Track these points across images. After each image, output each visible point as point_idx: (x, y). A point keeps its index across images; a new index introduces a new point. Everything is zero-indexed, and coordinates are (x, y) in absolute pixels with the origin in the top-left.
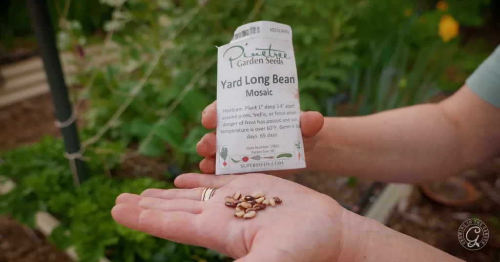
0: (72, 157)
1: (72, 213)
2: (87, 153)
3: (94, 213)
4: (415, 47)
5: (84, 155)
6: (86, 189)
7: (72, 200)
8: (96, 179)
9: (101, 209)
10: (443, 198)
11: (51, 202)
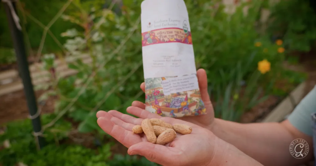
2: (45, 132)
6: (43, 152)
8: (49, 147)
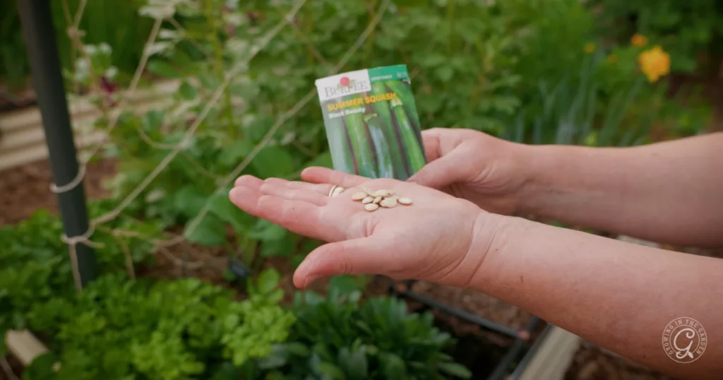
0: (73, 241)
1: (64, 332)
2: (96, 236)
4: (603, 96)
5: (93, 238)
6: (93, 293)
8: (109, 278)
9: (111, 326)
11: (32, 315)
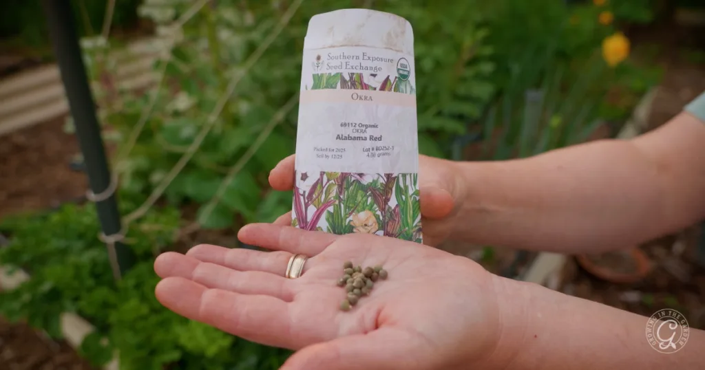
0: (111, 240)
1: (113, 317)
2: (131, 233)
3: (144, 318)
5: (127, 236)
6: (131, 282)
7: (112, 298)
10: (605, 272)
11: (82, 304)
